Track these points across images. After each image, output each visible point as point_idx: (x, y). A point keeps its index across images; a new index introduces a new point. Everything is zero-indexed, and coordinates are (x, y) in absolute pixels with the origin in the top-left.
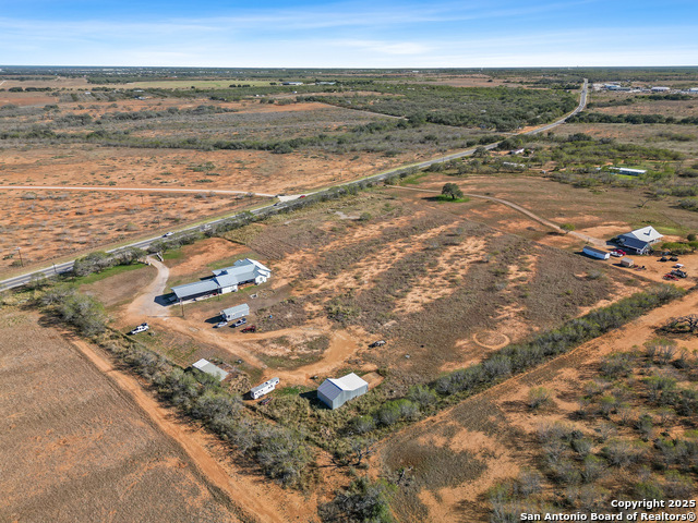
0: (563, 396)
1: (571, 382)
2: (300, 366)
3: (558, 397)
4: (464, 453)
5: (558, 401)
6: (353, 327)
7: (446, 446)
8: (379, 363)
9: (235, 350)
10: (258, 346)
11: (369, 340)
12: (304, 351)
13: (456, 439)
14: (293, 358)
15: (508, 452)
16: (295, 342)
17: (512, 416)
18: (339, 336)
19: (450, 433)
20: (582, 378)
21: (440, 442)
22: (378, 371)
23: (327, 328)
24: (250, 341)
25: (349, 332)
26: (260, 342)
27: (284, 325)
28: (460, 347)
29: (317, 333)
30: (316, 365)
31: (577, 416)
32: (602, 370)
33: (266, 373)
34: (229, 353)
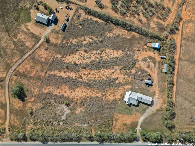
0: (135, 17)
1: (130, 17)
2: (153, 58)
3: (135, 18)
4: (156, 25)
5: (136, 18)
6: (135, 58)
7: (156, 27)
8: (144, 47)
9: (156, 71)
10: (153, 69)
11: (138, 52)
12: (149, 60)
13: (154, 27)
14: (152, 60)
15: (152, 20)
16: (147, 64)
17: (144, 22)
18: (140, 58)
19: (153, 28)
20: (127, 16)
21: (156, 28)
22: (146, 45)
23: (139, 63)
24: (152, 72)
25: (137, 58)
26: (151, 70)
27: (143, 71)
28: (130, 37)
29: (142, 62)
30: (151, 55)
31: (139, 15)
32: (124, 14)
33: (158, 61)
34: (158, 72)
